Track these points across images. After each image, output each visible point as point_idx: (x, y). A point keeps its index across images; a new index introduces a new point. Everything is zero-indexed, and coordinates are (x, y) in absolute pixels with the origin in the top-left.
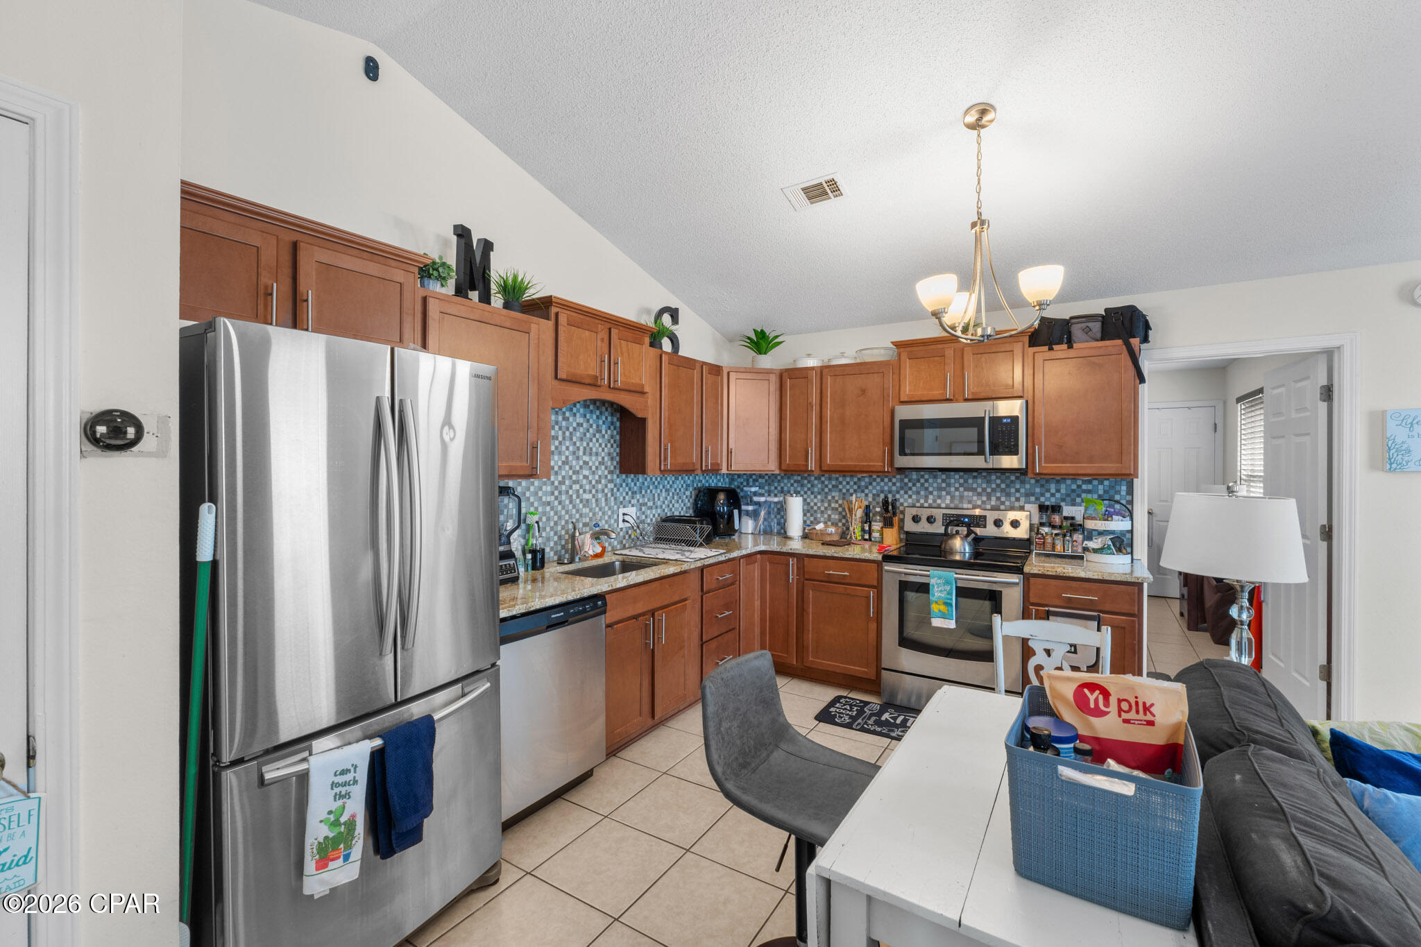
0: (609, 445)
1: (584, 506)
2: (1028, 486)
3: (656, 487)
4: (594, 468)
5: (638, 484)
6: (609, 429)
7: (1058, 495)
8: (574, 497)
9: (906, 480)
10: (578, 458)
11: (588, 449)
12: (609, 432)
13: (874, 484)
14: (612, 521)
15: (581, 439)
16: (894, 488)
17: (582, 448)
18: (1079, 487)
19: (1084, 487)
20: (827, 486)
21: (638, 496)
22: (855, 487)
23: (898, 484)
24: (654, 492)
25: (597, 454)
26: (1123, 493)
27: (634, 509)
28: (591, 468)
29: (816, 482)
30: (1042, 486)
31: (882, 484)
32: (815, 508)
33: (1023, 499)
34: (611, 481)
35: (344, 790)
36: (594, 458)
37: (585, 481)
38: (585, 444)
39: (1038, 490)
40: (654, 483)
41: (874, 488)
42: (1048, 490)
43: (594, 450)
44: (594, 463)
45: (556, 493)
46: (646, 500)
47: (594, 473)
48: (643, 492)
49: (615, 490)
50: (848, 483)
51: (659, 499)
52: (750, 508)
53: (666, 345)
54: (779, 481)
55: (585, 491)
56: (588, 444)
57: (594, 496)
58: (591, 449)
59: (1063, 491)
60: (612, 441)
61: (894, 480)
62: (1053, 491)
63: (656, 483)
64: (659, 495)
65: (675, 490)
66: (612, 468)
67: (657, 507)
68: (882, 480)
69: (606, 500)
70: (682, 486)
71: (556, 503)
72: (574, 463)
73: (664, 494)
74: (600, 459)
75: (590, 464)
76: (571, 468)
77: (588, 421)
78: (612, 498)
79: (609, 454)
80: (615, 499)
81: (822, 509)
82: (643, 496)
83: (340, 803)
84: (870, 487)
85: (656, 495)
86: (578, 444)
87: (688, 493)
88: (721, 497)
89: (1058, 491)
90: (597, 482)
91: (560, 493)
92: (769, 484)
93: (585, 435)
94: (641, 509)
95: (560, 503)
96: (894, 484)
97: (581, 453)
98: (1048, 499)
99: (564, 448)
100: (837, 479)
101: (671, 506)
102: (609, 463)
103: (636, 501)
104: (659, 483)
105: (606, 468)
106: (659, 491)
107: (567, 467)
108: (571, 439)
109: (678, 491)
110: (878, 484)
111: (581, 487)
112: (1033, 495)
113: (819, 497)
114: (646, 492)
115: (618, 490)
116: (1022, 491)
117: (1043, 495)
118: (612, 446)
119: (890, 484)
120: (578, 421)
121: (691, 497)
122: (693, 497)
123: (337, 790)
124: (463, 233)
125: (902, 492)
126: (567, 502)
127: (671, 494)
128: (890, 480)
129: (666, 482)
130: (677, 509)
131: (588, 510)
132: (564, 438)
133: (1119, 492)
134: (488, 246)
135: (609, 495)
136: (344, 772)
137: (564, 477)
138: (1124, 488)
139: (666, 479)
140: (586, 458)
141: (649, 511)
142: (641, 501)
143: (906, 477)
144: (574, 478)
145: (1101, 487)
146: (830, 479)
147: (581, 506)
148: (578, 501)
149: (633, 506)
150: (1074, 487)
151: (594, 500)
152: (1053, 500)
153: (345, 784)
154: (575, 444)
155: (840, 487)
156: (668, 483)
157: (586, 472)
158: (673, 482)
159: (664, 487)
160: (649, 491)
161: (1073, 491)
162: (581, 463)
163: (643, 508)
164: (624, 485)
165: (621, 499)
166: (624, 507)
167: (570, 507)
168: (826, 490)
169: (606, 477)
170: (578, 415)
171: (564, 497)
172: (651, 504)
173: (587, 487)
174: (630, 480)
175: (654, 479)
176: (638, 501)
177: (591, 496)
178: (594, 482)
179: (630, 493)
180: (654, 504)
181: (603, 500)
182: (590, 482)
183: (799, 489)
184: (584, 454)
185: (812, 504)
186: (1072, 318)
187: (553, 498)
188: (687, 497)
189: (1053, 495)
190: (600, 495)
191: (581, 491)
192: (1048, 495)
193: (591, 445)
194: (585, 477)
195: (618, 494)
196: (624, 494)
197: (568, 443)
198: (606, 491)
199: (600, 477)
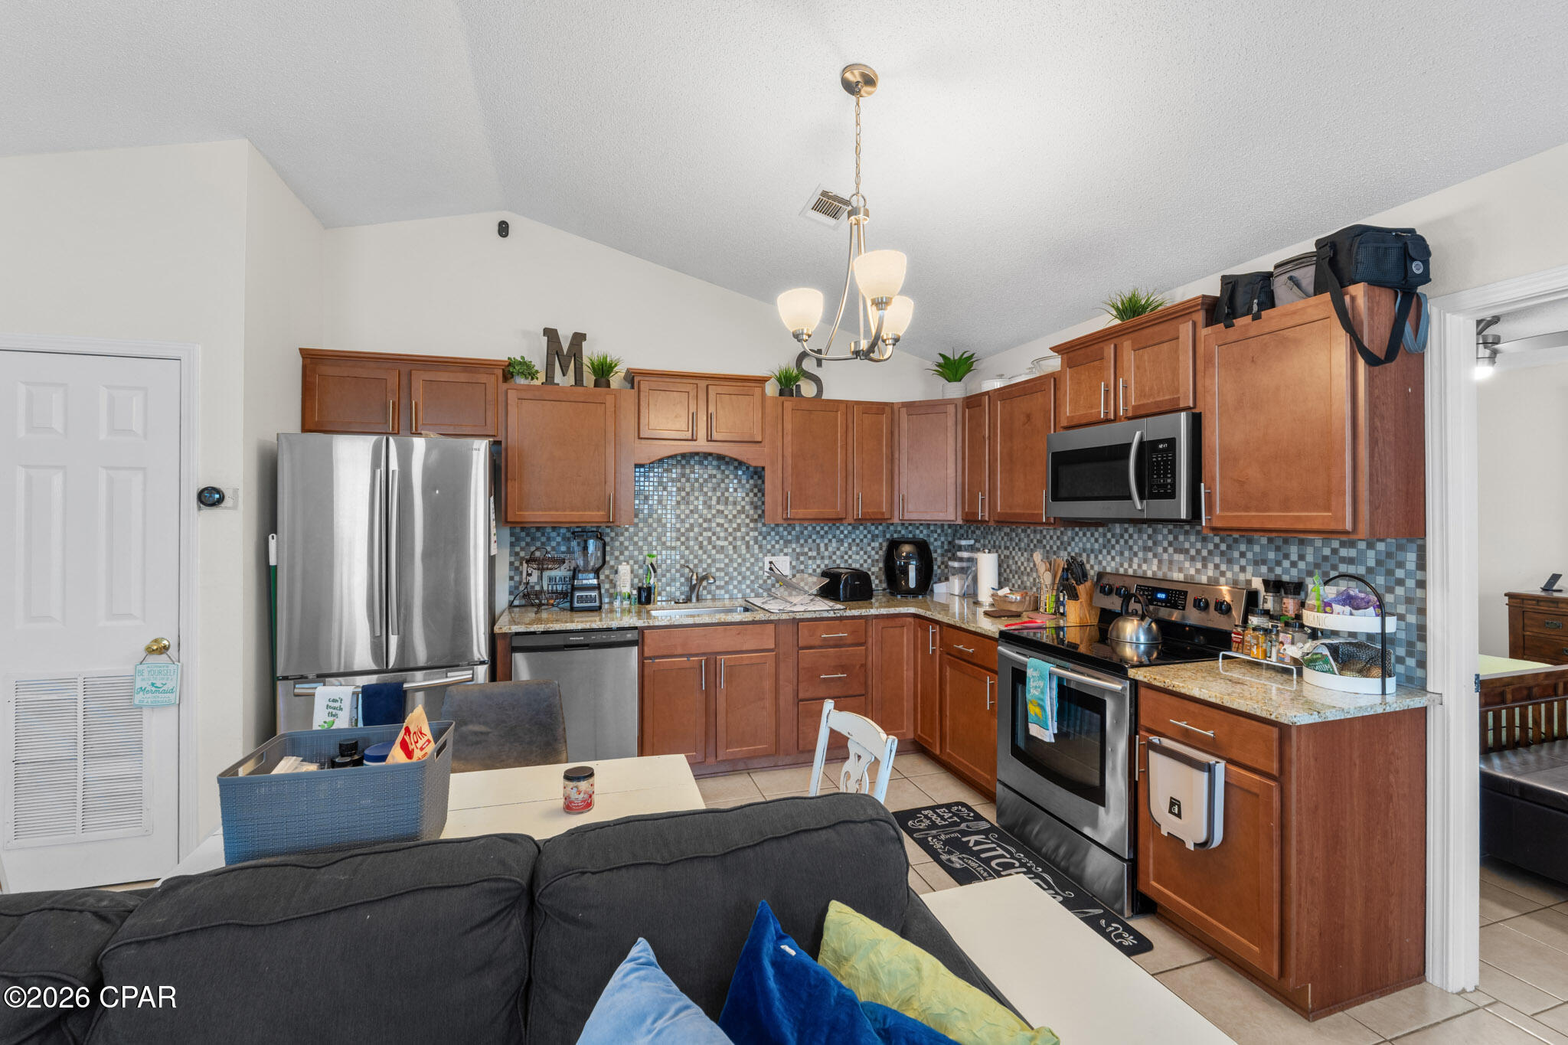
0: (751, 495)
1: (718, 552)
2: (1257, 548)
3: (822, 537)
4: (730, 517)
5: (793, 533)
6: (752, 478)
7: (1302, 565)
8: (705, 543)
9: (1109, 535)
10: (710, 507)
11: (723, 499)
12: (751, 482)
13: (1077, 539)
14: (756, 569)
15: (714, 490)
16: (1096, 546)
17: (714, 499)
18: (1335, 551)
19: (1343, 552)
20: (1032, 541)
21: (794, 546)
22: (1058, 543)
23: (1101, 540)
24: (818, 541)
25: (735, 503)
26: (1411, 565)
27: (788, 558)
28: (726, 516)
29: (1023, 535)
30: (1278, 549)
31: (1085, 539)
32: (1022, 569)
33: (1250, 569)
34: (756, 529)
35: (334, 712)
36: (730, 507)
37: (718, 529)
38: (719, 494)
39: (1271, 555)
40: (818, 532)
41: (1077, 545)
42: (1287, 556)
43: (731, 499)
44: (731, 511)
45: (683, 539)
46: (806, 550)
47: (730, 521)
48: (802, 541)
49: (760, 538)
50: (1051, 537)
51: (827, 549)
52: (956, 564)
54: (992, 533)
55: (718, 538)
56: (723, 494)
57: (730, 543)
58: (727, 498)
59: (1310, 558)
60: (756, 490)
61: (1096, 535)
62: (1294, 557)
63: (822, 533)
64: (826, 545)
65: (854, 540)
66: (756, 517)
67: (823, 558)
68: (1084, 535)
69: (748, 547)
70: (865, 536)
71: (683, 548)
72: (705, 512)
73: (834, 544)
74: (739, 508)
75: (726, 512)
76: (701, 516)
77: (723, 472)
78: (756, 547)
79: (752, 503)
80: (760, 547)
81: (1028, 570)
82: (802, 546)
83: (332, 719)
84: (1073, 544)
85: (822, 545)
86: (710, 494)
87: (876, 544)
88: (906, 549)
89: (1302, 557)
90: (735, 530)
91: (688, 539)
92: (984, 538)
93: (719, 486)
94: (798, 559)
95: (687, 548)
96: (1096, 540)
97: (714, 502)
98: (1286, 571)
99: (692, 498)
100: (1041, 532)
101: (846, 557)
102: (752, 512)
103: (790, 550)
104: (826, 533)
105: (747, 516)
106: (826, 541)
107: (696, 516)
108: (702, 490)
109: (858, 541)
110: (1081, 540)
111: (714, 534)
112: (1264, 562)
113: (1025, 554)
114: (806, 541)
115: (765, 538)
116: (1249, 555)
117: (1278, 563)
118: (755, 495)
119: (1093, 540)
120: (710, 472)
121: (881, 549)
122: (884, 549)
123: (331, 710)
124: (551, 334)
125: (1105, 552)
126: (696, 548)
127: (846, 545)
128: (1092, 535)
129: (838, 532)
130: (856, 561)
131: (722, 556)
132: (693, 490)
133: (1401, 565)
134: (579, 338)
135: (752, 543)
136: (335, 701)
138: (1411, 557)
139: (838, 528)
140: (721, 507)
141: (810, 562)
142: (798, 550)
143: (1109, 531)
144: (705, 525)
145: (1371, 554)
146: (1035, 532)
147: (714, 552)
148: (710, 547)
149: (786, 554)
150: (1327, 552)
151: (731, 547)
152: (1294, 572)
153: (334, 708)
154: (706, 493)
155: (1045, 542)
156: (842, 532)
157: (721, 521)
158: (849, 533)
159: (834, 537)
160: (810, 541)
161: (1325, 558)
162: (714, 512)
163: (802, 558)
164: (773, 533)
165: (769, 547)
166: (773, 555)
167: (700, 552)
168: (1032, 546)
169: (748, 525)
170: (709, 467)
171: (692, 543)
172: (814, 554)
173: (722, 535)
174: (781, 529)
175: (818, 528)
176: (794, 550)
177: (726, 543)
178: (730, 530)
179: (781, 542)
180: (818, 554)
181: (744, 547)
182: (726, 530)
183: (1008, 544)
184: (718, 503)
185: (1019, 564)
187: (679, 543)
188: (873, 549)
189: (1294, 564)
190: (739, 543)
191: (714, 538)
192: (1286, 564)
193: (726, 494)
194: (718, 525)
195: (764, 542)
196: (773, 542)
197: (696, 494)
198: (747, 538)
199: (739, 525)
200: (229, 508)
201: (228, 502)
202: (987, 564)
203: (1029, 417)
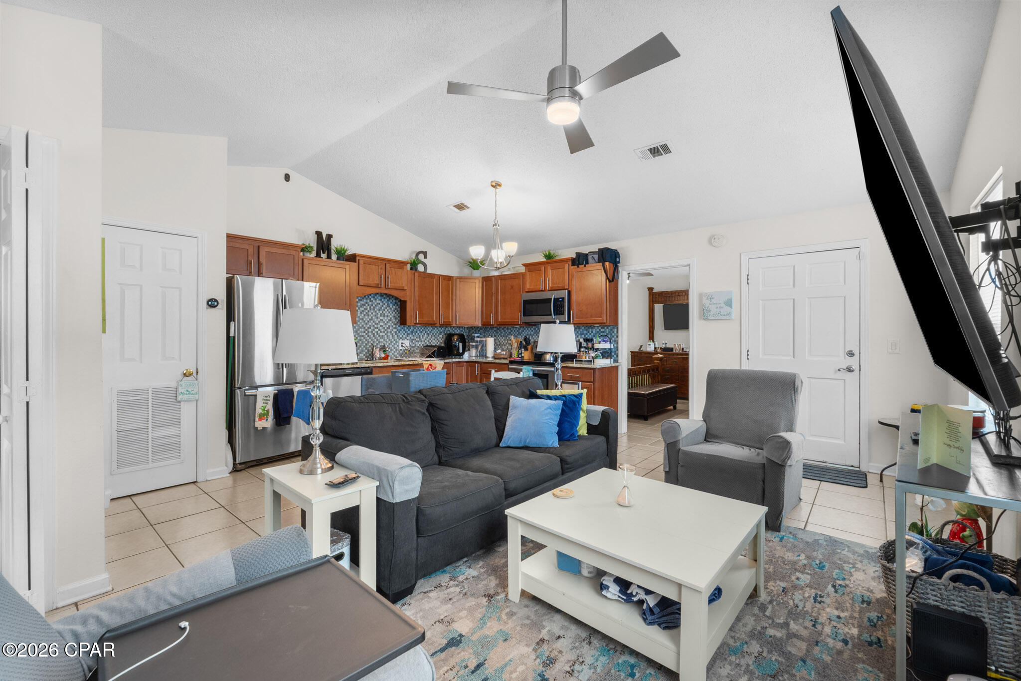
0: (394, 313)
1: (381, 338)
2: (581, 330)
3: (421, 332)
4: (386, 322)
5: (410, 330)
6: (394, 305)
7: (592, 334)
8: (376, 334)
9: (537, 329)
10: (377, 318)
11: (383, 315)
12: (394, 307)
13: (525, 331)
14: (396, 346)
15: (379, 310)
16: (532, 333)
17: (379, 314)
18: (600, 330)
19: (602, 330)
20: (506, 333)
21: (410, 336)
22: (518, 333)
23: (534, 331)
24: (420, 334)
25: (387, 316)
26: (615, 332)
27: (408, 341)
28: (384, 322)
29: (502, 331)
30: (587, 330)
31: (528, 331)
32: (502, 343)
33: (579, 336)
34: (396, 328)
35: (266, 402)
36: (386, 318)
37: (381, 328)
38: (381, 312)
39: (585, 332)
40: (420, 330)
41: (525, 333)
42: (589, 332)
43: (386, 314)
44: (386, 320)
45: (366, 332)
46: (415, 338)
47: (386, 324)
48: (414, 334)
49: (397, 332)
50: (515, 331)
51: (423, 338)
52: (474, 344)
53: (421, 268)
54: (488, 331)
55: (381, 332)
56: (383, 312)
57: (386, 334)
58: (384, 314)
59: (594, 332)
60: (396, 311)
61: (532, 329)
62: (590, 332)
63: (421, 330)
64: (423, 336)
65: (433, 334)
66: (396, 323)
67: (421, 341)
68: (528, 329)
69: (393, 336)
70: (437, 332)
71: (366, 336)
72: (375, 320)
73: (426, 335)
74: (389, 318)
75: (384, 320)
76: (374, 322)
77: (383, 302)
78: (396, 336)
79: (394, 316)
80: (398, 336)
81: (505, 343)
82: (414, 336)
83: (265, 405)
84: (523, 333)
85: (421, 336)
86: (377, 312)
87: (441, 336)
88: (456, 338)
89: (592, 332)
90: (387, 328)
91: (368, 332)
92: (484, 333)
93: (381, 308)
94: (412, 342)
95: (368, 336)
96: (532, 331)
97: (379, 316)
98: (589, 336)
100: (510, 329)
101: (430, 341)
102: (394, 320)
103: (409, 338)
104: (423, 330)
105: (392, 322)
106: (423, 334)
107: (372, 321)
108: (374, 310)
109: (434, 334)
110: (526, 331)
111: (379, 330)
112: (583, 334)
113: (504, 338)
114: (415, 334)
115: (399, 332)
116: (579, 332)
117: (587, 334)
118: (396, 313)
119: (531, 331)
120: (377, 302)
121: (443, 338)
122: (444, 338)
123: (264, 401)
124: (319, 234)
125: (535, 335)
126: (372, 336)
127: (430, 336)
128: (531, 329)
129: (427, 330)
130: (434, 343)
131: (383, 340)
132: (370, 309)
133: (613, 332)
134: (329, 237)
135: (394, 334)
136: (266, 397)
137: (370, 326)
138: (616, 330)
139: (427, 329)
140: (382, 318)
141: (417, 343)
142: (412, 338)
143: (537, 327)
144: (376, 326)
145: (608, 330)
146: (508, 329)
147: (379, 338)
148: (377, 336)
149: (407, 340)
150: (598, 330)
151: (386, 336)
152: (590, 336)
153: (266, 400)
154: (376, 311)
155: (512, 333)
156: (429, 330)
157: (382, 324)
158: (431, 330)
159: (426, 332)
160: (417, 334)
161: (598, 332)
162: (379, 320)
163: (414, 341)
164: (402, 330)
165: (401, 336)
166: (403, 340)
167: (374, 338)
168: (506, 334)
169: (393, 326)
170: (377, 299)
171: (370, 334)
172: (418, 339)
173: (382, 330)
174: (406, 328)
175: (420, 328)
176: (411, 338)
177: (384, 334)
178: (386, 328)
179: (406, 334)
180: (420, 339)
181: (391, 336)
182: (384, 328)
183: (496, 334)
184: (381, 316)
185: (501, 342)
186: (589, 253)
187: (365, 334)
188: (440, 338)
189: (590, 334)
190: (389, 334)
191: (379, 332)
192: (589, 334)
193: (384, 312)
194: (381, 326)
195: (399, 334)
196: (403, 334)
197: (372, 311)
198: (392, 332)
199: (389, 326)
200: (220, 309)
201: (219, 306)
202: (490, 342)
203: (512, 287)
